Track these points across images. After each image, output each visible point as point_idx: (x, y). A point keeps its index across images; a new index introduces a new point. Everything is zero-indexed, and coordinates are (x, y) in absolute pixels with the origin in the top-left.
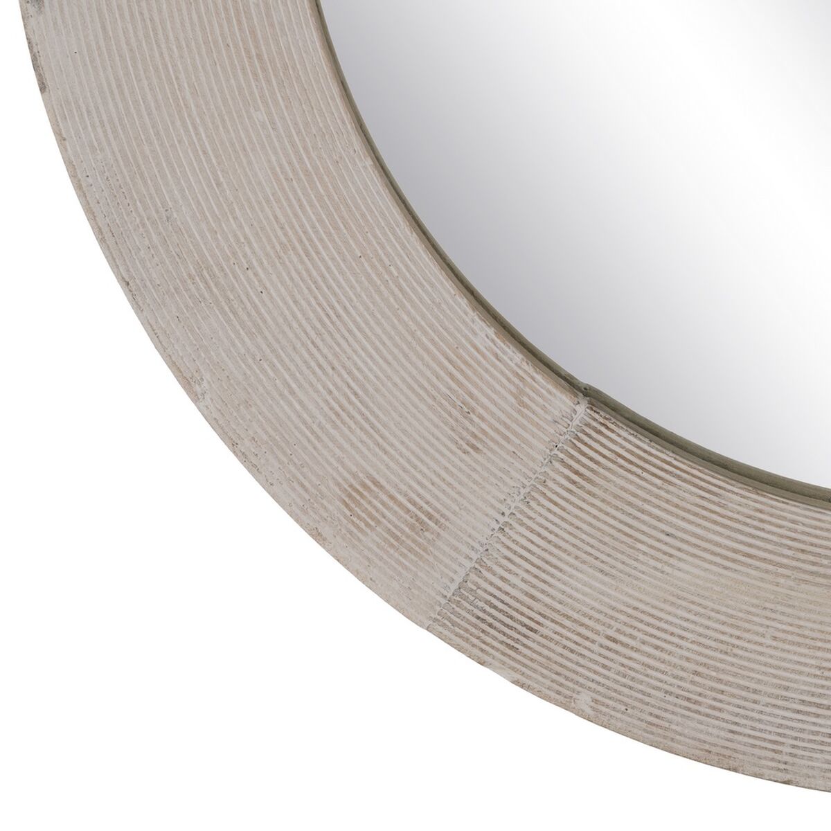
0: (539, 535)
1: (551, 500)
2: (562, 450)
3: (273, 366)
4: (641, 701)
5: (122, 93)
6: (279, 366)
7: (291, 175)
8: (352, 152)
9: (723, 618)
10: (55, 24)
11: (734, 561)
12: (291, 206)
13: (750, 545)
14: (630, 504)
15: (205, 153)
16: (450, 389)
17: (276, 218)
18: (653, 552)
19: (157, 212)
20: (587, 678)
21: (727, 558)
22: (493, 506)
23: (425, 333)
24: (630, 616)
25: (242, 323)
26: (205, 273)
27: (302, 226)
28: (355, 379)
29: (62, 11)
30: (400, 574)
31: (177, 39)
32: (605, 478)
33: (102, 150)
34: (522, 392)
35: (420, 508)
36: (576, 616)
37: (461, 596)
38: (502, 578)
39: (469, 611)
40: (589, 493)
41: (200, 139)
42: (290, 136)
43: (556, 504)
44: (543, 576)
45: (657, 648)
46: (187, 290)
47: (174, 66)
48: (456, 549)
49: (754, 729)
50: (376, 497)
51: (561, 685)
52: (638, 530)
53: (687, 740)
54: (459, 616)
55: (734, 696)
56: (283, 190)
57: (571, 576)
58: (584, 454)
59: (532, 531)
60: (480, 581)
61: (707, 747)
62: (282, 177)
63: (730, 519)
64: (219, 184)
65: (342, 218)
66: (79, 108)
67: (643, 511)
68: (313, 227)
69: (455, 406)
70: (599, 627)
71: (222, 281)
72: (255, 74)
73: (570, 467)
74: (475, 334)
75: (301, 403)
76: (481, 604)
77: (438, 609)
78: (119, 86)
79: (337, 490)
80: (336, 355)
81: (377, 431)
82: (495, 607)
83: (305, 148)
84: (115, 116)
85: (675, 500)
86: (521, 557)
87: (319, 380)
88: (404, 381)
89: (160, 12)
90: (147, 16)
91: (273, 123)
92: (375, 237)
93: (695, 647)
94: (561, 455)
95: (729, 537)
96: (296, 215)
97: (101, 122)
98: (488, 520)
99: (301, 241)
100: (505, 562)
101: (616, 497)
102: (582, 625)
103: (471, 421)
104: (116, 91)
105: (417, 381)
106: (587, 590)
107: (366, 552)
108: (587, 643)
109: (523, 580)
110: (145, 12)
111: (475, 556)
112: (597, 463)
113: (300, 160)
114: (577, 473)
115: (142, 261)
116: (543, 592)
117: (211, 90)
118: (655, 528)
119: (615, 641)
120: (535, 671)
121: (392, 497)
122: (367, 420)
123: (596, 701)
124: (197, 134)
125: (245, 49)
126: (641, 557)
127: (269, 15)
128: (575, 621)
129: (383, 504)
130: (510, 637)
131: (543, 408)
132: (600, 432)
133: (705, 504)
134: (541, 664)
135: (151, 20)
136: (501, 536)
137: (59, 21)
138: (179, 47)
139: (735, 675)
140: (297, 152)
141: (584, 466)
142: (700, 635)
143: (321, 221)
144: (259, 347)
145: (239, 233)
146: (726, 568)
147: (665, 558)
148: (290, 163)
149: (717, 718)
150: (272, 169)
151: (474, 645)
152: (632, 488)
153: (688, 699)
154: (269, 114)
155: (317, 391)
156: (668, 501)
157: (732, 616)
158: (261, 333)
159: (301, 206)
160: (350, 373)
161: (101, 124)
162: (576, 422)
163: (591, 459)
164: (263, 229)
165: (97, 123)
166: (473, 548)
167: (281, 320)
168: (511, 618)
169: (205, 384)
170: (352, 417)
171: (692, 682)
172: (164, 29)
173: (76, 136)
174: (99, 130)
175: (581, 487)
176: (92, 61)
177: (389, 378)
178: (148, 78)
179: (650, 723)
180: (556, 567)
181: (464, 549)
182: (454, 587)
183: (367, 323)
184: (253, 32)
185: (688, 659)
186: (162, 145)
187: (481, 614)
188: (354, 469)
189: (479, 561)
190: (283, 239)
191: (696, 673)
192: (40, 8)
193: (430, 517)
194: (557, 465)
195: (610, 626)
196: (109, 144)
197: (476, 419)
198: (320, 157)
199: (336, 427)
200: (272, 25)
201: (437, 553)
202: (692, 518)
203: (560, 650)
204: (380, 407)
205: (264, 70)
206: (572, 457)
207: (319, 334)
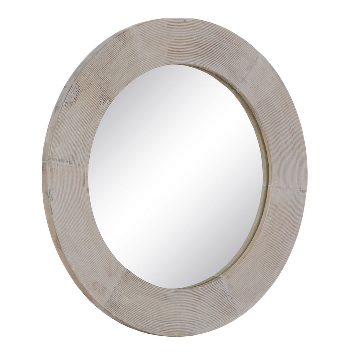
0: (120, 291)
1: (121, 285)
2: (123, 276)
3: (83, 262)
4: (133, 320)
6: (84, 262)
9: (145, 305)
11: (146, 295)
13: (149, 293)
14: (132, 286)
15: (75, 225)
16: (108, 266)
17: (84, 237)
18: (135, 294)
19: (68, 235)
20: (126, 316)
21: (145, 295)
22: (113, 286)
23: (104, 256)
24: (132, 305)
25: (79, 254)
26: (74, 246)
27: (88, 238)
28: (94, 264)
30: (100, 298)
31: (71, 206)
32: (129, 281)
34: (118, 267)
35: (103, 287)
36: (124, 305)
37: (108, 302)
38: (114, 299)
39: (110, 304)
40: (127, 284)
43: (122, 286)
44: (120, 298)
45: (136, 310)
46: (71, 249)
47: (71, 211)
48: (108, 294)
49: (149, 324)
50: (97, 285)
51: (122, 317)
52: (133, 290)
53: (139, 326)
54: (108, 305)
55: (146, 318)
56: (85, 232)
57: (124, 298)
58: (126, 277)
59: (119, 290)
60: (111, 299)
61: (142, 327)
62: (85, 230)
63: (146, 288)
64: (76, 231)
67: (134, 287)
69: (108, 269)
70: (128, 307)
71: (76, 247)
73: (124, 279)
74: (111, 257)
75: (87, 268)
76: (111, 303)
77: (105, 304)
78: (63, 214)
79: (91, 283)
80: (92, 260)
81: (97, 273)
82: (113, 303)
85: (138, 285)
86: (117, 295)
87: (89, 264)
88: (101, 264)
89: (69, 202)
90: (67, 202)
91: (84, 221)
93: (141, 310)
94: (123, 277)
95: (146, 291)
96: (87, 236)
98: (112, 289)
99: (87, 241)
100: (115, 296)
101: (130, 284)
102: (125, 306)
103: (110, 271)
105: (103, 265)
106: (126, 300)
107: (95, 294)
108: (126, 310)
109: (117, 299)
111: (110, 295)
112: (128, 279)
114: (125, 280)
115: (65, 244)
116: (120, 301)
117: (76, 215)
118: (136, 290)
119: (130, 309)
120: (119, 315)
121: (99, 285)
122: (96, 271)
123: (127, 320)
124: (74, 222)
125: (81, 208)
126: (133, 295)
128: (124, 306)
129: (98, 286)
130: (115, 309)
131: (120, 269)
132: (128, 273)
133: (142, 285)
134: (120, 314)
136: (114, 291)
138: (72, 208)
139: (146, 315)
141: (126, 279)
142: (141, 308)
143: (90, 237)
144: (81, 259)
145: (79, 239)
146: (145, 296)
147: (137, 295)
148: (86, 227)
149: (144, 322)
150: (84, 228)
151: (110, 310)
152: (133, 283)
153: (140, 319)
154: (84, 219)
155: (89, 266)
156: (137, 285)
157: (146, 305)
158: (81, 256)
159: (88, 235)
160: (93, 263)
162: (125, 272)
163: (127, 278)
164: (82, 238)
166: (110, 293)
167: (84, 254)
168: (115, 305)
169: (73, 265)
170: (94, 271)
171: (141, 316)
175: (126, 283)
177: (99, 264)
178: (67, 213)
179: (135, 324)
180: (122, 297)
181: (109, 294)
182: (107, 300)
183: (96, 255)
184: (82, 205)
185: (140, 312)
186: (68, 224)
187: (111, 305)
188: (94, 280)
189: (111, 296)
190: (85, 240)
191: (141, 315)
193: (104, 288)
194: (122, 279)
195: (129, 307)
197: (111, 271)
199: (91, 272)
200: (85, 204)
201: (105, 294)
202: (141, 288)
203: (122, 311)
204: (98, 269)
205: (83, 211)
206: (124, 277)
207: (89, 256)
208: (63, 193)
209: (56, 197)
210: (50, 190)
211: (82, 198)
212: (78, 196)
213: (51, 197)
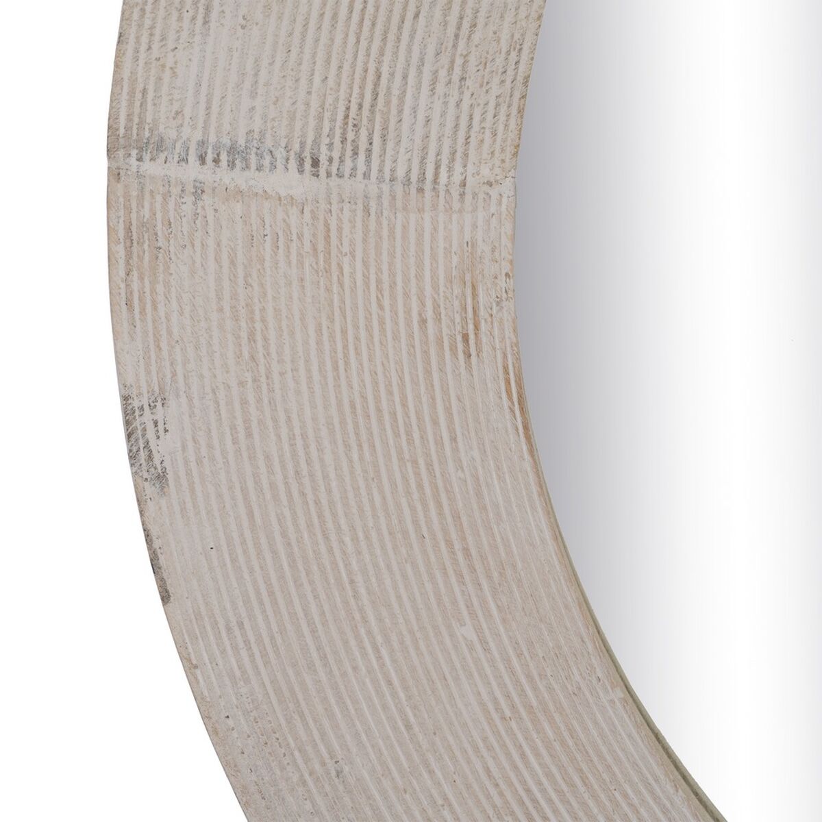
5: (274, 603)
7: (508, 713)
8: (594, 681)
10: (183, 510)
12: (508, 755)
15: (390, 683)
17: (488, 771)
19: (323, 764)
27: (523, 782)
29: (192, 491)
31: (353, 528)
33: (247, 681)
41: (382, 666)
42: (507, 661)
47: (347, 565)
56: (497, 733)
62: (495, 716)
64: (408, 727)
65: (580, 771)
66: (215, 624)
68: (540, 784)
72: (460, 576)
78: (271, 594)
83: (529, 676)
84: (265, 634)
89: (329, 491)
90: (310, 497)
91: (483, 642)
92: (626, 796)
96: (515, 768)
97: (247, 642)
99: (522, 803)
104: (266, 600)
110: (308, 491)
113: (522, 693)
117: (399, 597)
124: (379, 658)
125: (446, 541)
127: (479, 494)
135: (317, 502)
137: (189, 505)
138: (355, 539)
140: (517, 683)
143: (549, 775)
145: (435, 792)
148: (508, 696)
150: (482, 704)
154: (478, 630)
159: (523, 756)
161: (246, 645)
164: (468, 787)
165: (241, 645)
172: (334, 515)
173: (211, 663)
174: (244, 654)
176: (234, 560)
178: (311, 582)
184: (457, 517)
190: (498, 801)
192: (162, 488)
196: (258, 673)
198: (550, 689)
200: (483, 508)
205: (473, 570)
208: (261, 422)
209: (199, 462)
210: (136, 404)
211: (458, 461)
212: (410, 441)
213: (150, 457)
